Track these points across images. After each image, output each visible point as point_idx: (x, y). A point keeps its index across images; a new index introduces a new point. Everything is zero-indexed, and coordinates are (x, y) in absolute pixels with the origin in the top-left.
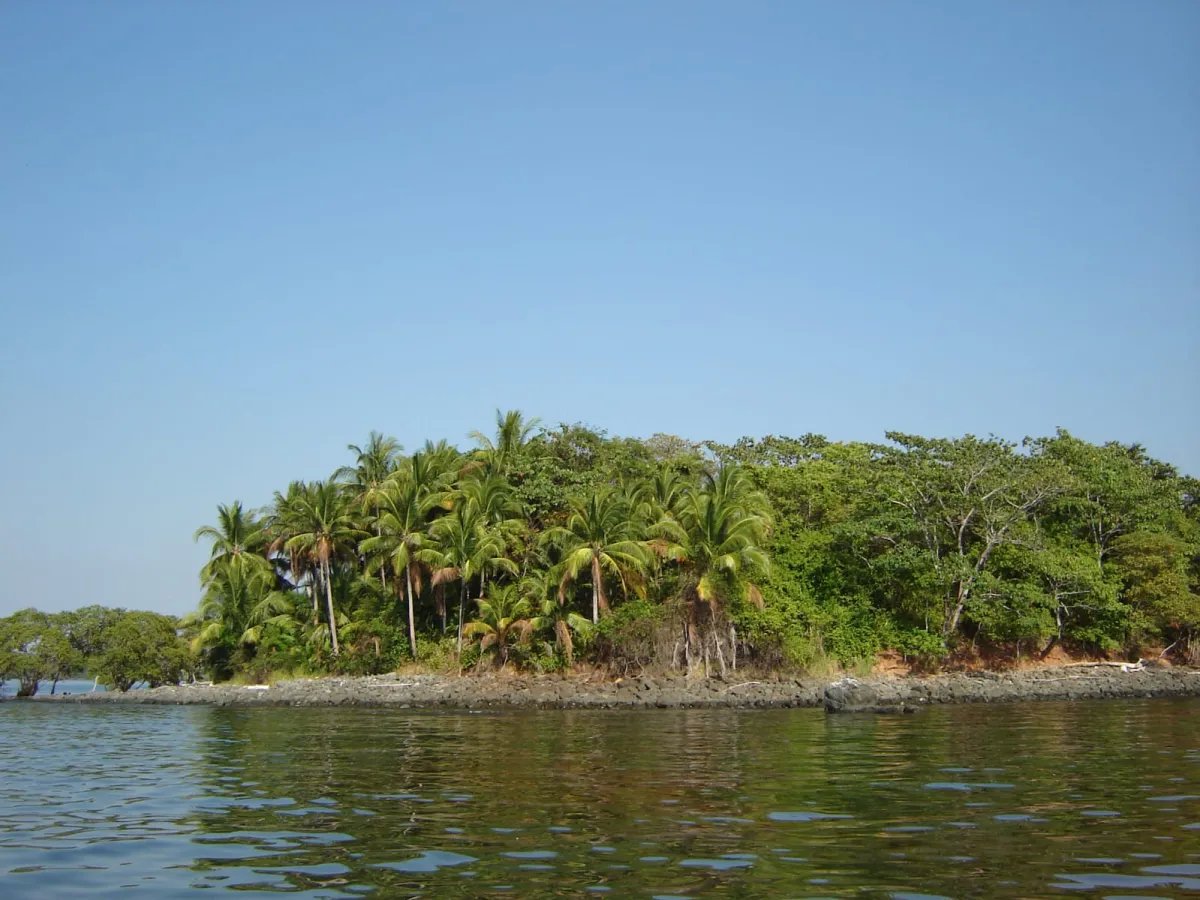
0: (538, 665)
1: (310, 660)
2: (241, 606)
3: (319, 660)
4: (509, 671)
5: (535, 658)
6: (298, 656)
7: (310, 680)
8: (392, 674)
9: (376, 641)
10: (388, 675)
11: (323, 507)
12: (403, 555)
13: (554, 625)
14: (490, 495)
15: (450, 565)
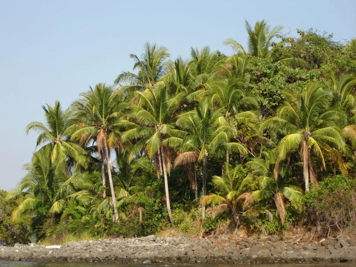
0: (263, 229)
1: (96, 226)
2: (50, 185)
3: (103, 226)
4: (240, 234)
5: (260, 223)
6: (87, 223)
7: (91, 241)
8: (152, 237)
9: (140, 210)
10: (148, 237)
11: (101, 106)
12: (156, 142)
13: (273, 196)
14: (230, 91)
15: (191, 149)
